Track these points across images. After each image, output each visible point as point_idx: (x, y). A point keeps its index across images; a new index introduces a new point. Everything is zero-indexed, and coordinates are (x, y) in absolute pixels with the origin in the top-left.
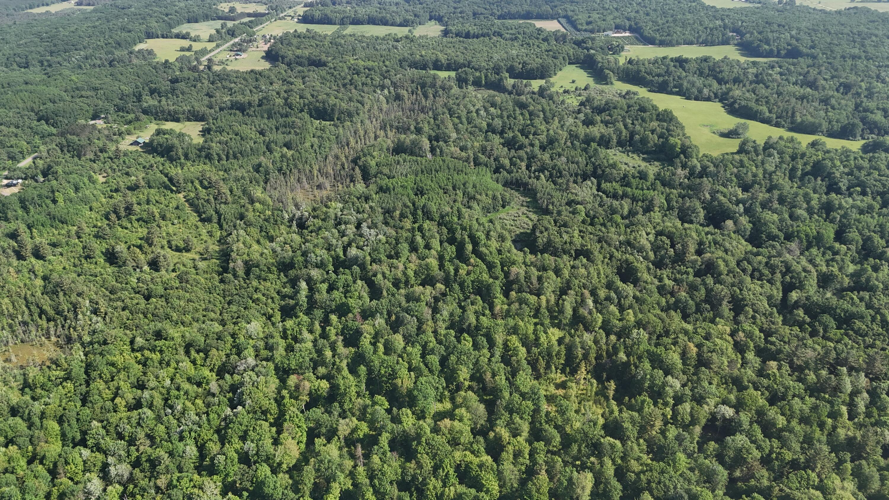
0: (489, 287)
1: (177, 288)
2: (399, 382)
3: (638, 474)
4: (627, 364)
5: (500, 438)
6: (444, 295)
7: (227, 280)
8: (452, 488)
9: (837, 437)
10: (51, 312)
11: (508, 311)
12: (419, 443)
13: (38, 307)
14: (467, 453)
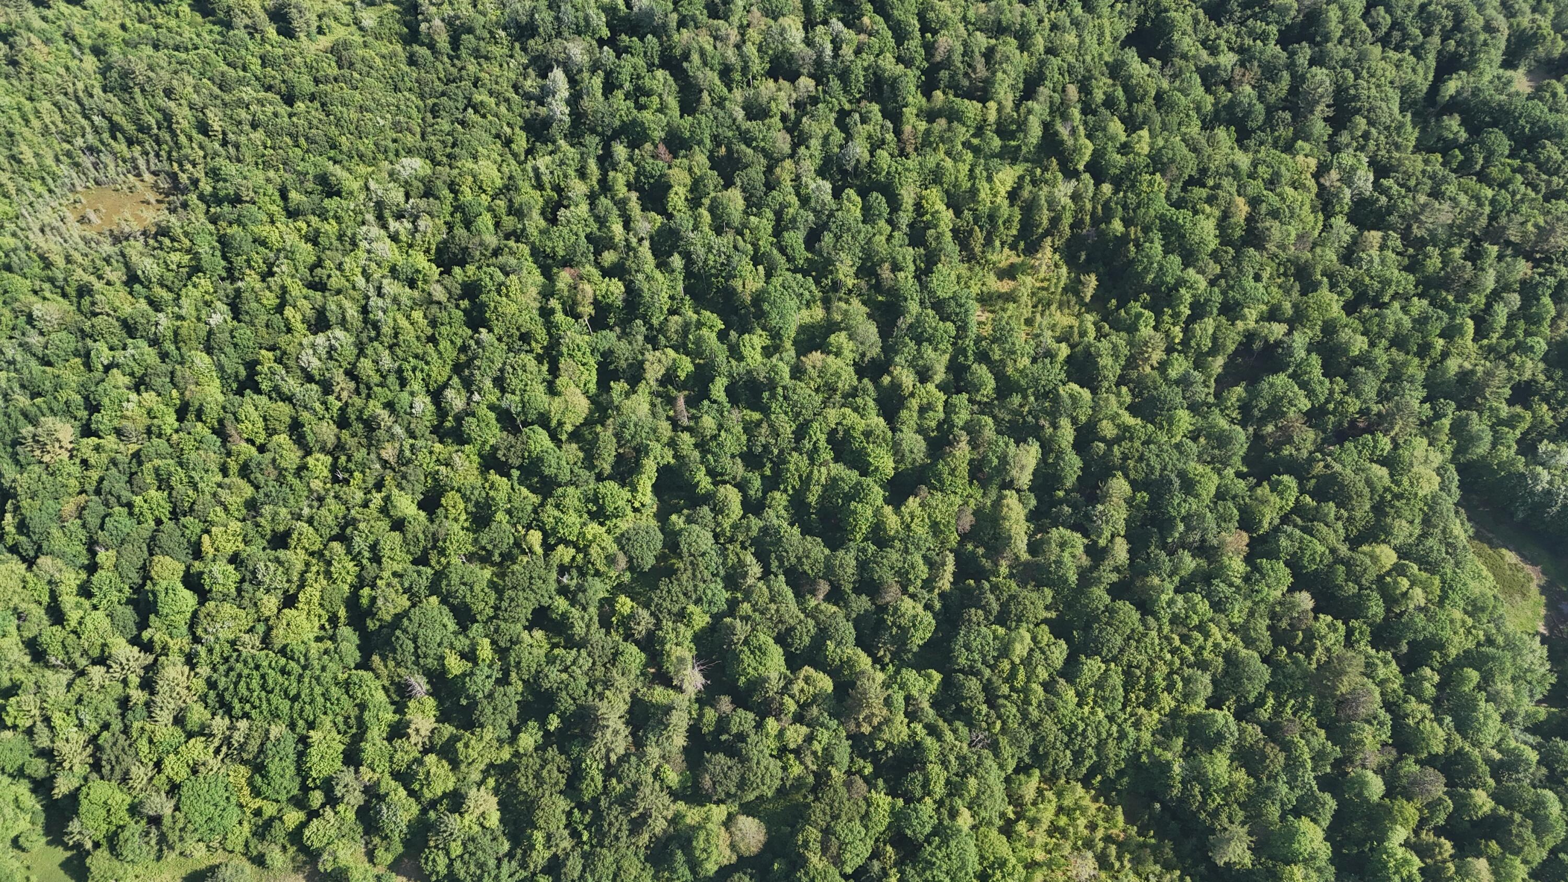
0: (894, 83)
1: (336, 80)
2: (737, 284)
3: (1110, 443)
4: (1123, 240)
5: (900, 386)
6: (814, 101)
7: (421, 61)
8: (823, 469)
9: (1444, 373)
10: (130, 128)
11: (928, 132)
12: (773, 396)
13: (104, 116)
14: (848, 411)
